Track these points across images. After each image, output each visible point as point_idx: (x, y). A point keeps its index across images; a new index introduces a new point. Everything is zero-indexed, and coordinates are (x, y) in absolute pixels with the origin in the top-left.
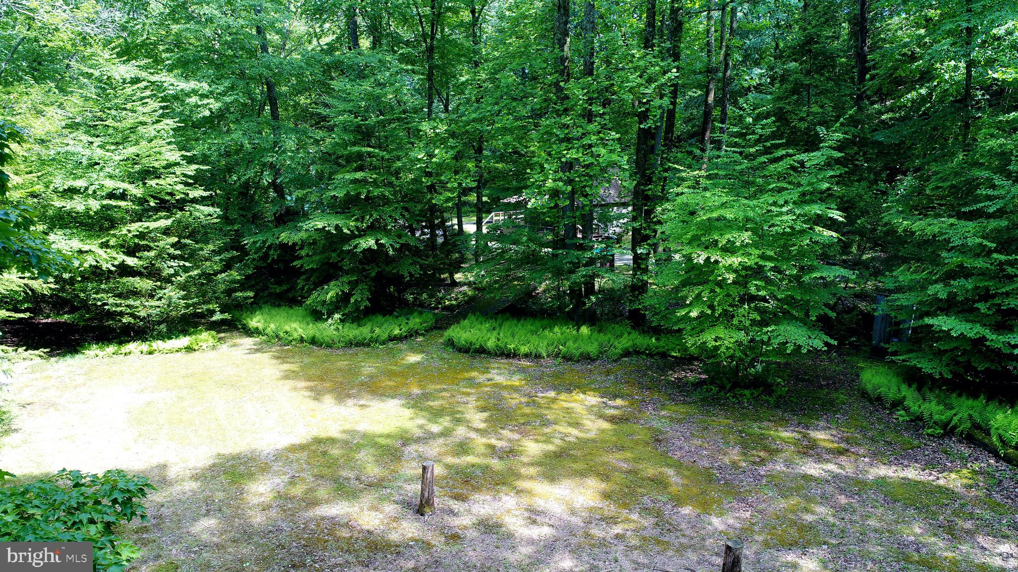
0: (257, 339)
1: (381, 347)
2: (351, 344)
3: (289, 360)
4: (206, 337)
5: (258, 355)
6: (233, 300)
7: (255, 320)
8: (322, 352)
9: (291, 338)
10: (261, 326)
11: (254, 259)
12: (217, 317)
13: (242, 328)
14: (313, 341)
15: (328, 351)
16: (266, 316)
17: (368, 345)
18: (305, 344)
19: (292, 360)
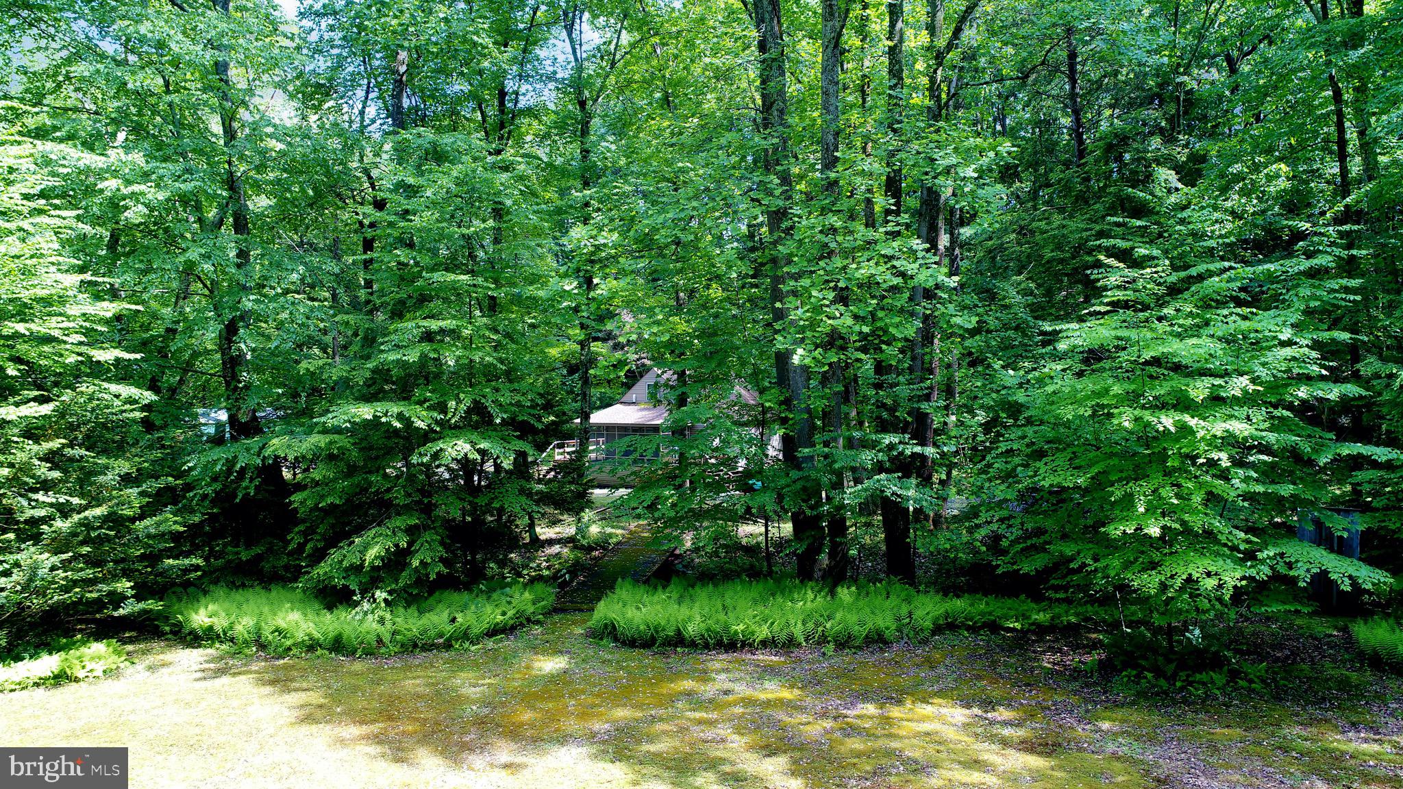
0: (210, 651)
1: (473, 648)
2: (415, 646)
3: (297, 685)
4: (98, 653)
5: (225, 680)
6: (161, 574)
7: (202, 611)
8: (358, 666)
9: (288, 643)
10: (220, 623)
11: (205, 497)
12: (128, 608)
13: (172, 632)
14: (338, 645)
15: (371, 663)
16: (227, 605)
17: (448, 646)
18: (319, 652)
19: (305, 685)
